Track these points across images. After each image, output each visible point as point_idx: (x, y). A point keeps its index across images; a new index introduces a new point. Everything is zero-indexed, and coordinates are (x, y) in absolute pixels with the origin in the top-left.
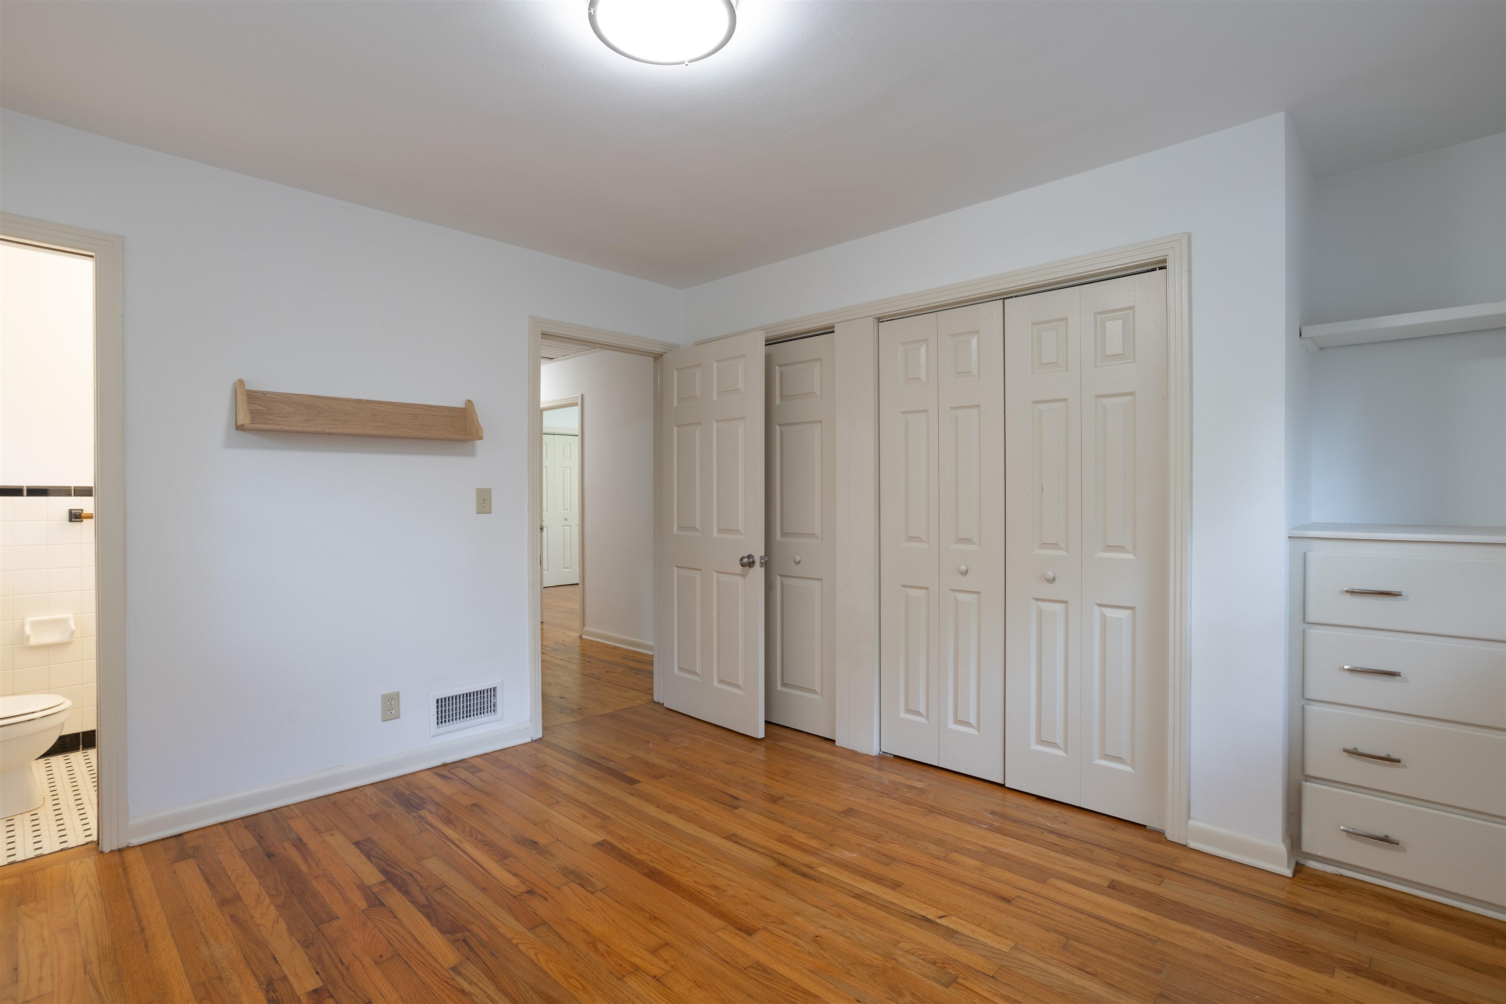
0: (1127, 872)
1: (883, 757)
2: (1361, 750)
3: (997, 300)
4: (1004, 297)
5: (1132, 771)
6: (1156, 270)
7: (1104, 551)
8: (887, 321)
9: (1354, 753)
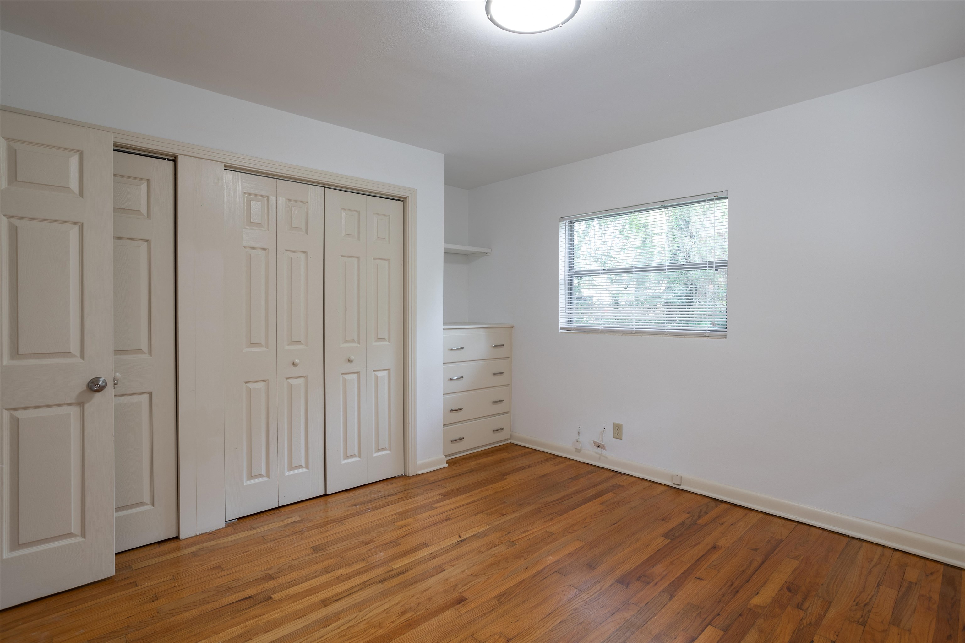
0: (432, 491)
1: (230, 524)
2: (454, 409)
3: (318, 186)
4: (326, 187)
5: (390, 452)
6: (397, 200)
7: (376, 341)
8: (229, 170)
9: (452, 411)
